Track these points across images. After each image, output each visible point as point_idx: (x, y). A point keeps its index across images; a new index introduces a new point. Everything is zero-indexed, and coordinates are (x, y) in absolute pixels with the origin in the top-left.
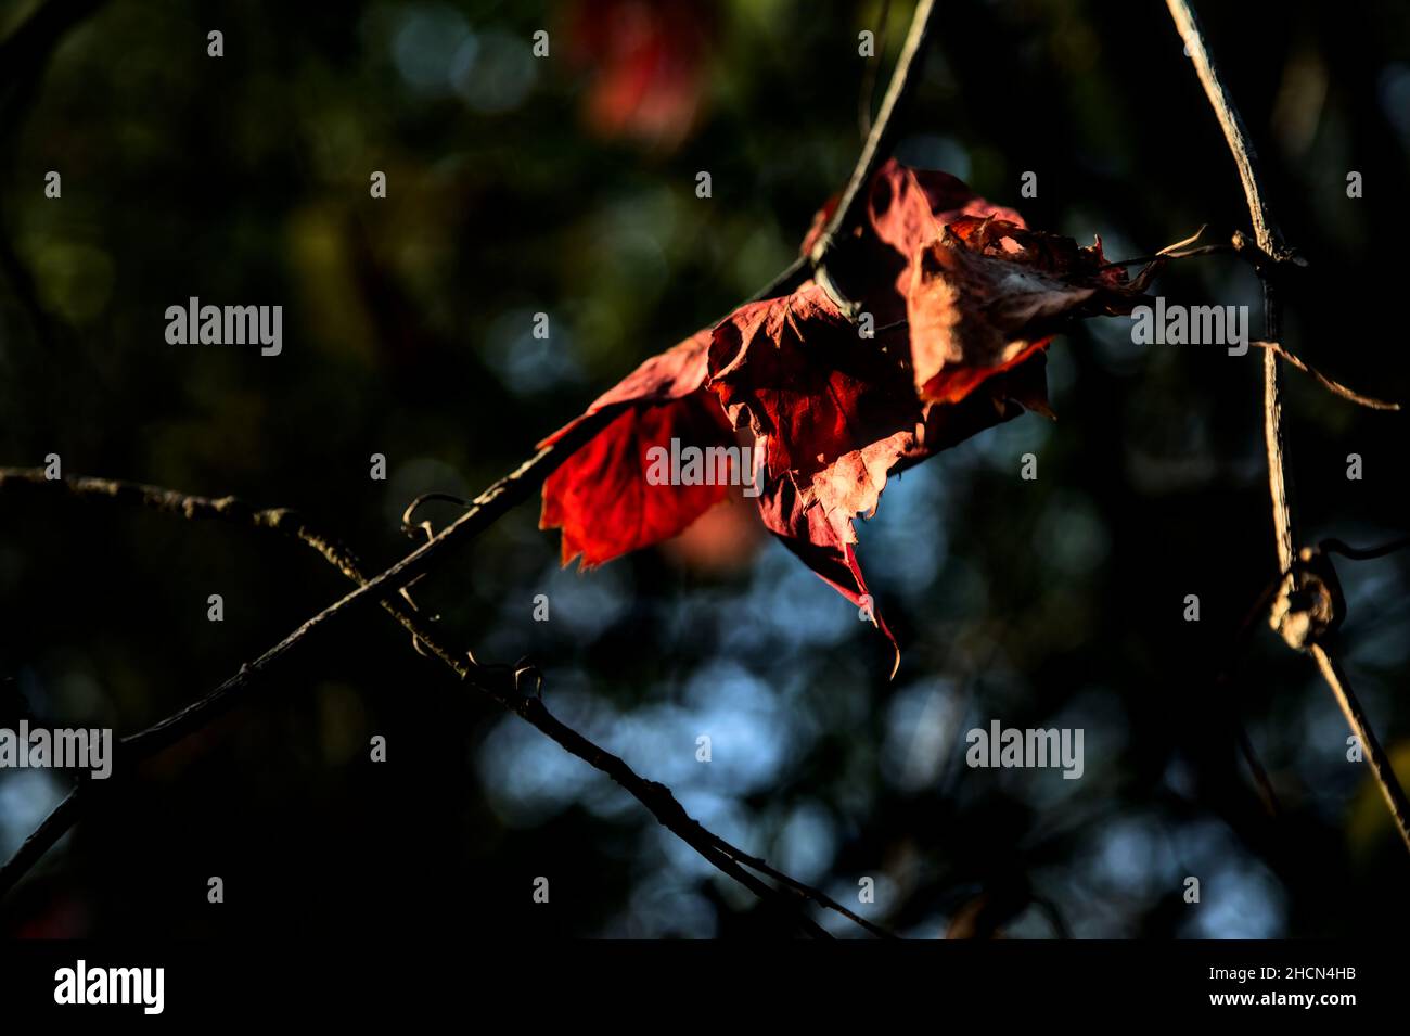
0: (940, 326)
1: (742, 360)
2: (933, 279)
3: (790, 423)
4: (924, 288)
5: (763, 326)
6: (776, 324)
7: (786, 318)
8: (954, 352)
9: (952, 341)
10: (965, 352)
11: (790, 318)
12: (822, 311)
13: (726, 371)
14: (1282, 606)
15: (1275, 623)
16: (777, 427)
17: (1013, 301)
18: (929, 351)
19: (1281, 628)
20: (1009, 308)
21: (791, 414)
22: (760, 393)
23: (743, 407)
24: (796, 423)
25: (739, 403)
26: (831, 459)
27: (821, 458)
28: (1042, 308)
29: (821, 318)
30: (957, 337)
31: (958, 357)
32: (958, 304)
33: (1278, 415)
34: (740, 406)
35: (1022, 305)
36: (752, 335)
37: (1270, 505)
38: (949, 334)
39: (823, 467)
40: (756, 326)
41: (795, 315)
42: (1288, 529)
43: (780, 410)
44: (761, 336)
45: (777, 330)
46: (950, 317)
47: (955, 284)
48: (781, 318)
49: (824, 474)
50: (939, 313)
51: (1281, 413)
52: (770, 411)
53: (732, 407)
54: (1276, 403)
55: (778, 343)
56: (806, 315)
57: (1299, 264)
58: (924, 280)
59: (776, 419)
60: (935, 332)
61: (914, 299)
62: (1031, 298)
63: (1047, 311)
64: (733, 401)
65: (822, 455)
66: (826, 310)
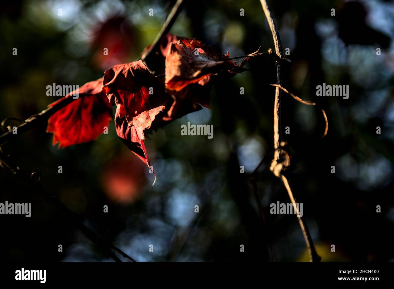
1: (114, 81)
3: (127, 101)
5: (122, 71)
6: (126, 70)
7: (129, 69)
11: (130, 69)
12: (140, 67)
13: (109, 83)
16: (123, 102)
21: (128, 98)
22: (119, 91)
23: (113, 95)
24: (129, 101)
25: (112, 93)
26: (139, 113)
29: (140, 69)
33: (278, 106)
36: (118, 74)
39: (136, 115)
40: (120, 71)
41: (132, 68)
42: (278, 141)
43: (125, 97)
44: (121, 74)
45: (126, 72)
48: (128, 69)
49: (136, 117)
52: (121, 97)
53: (109, 95)
54: (278, 103)
55: (126, 76)
56: (136, 68)
59: (123, 100)
64: (110, 93)
65: (136, 112)
66: (142, 67)
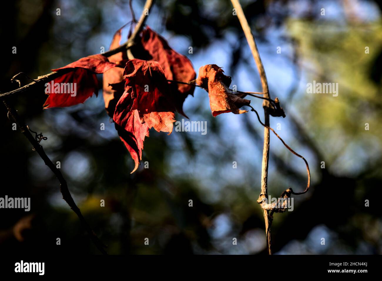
1: (134, 75)
5: (141, 67)
6: (145, 68)
7: (148, 68)
11: (150, 68)
12: (159, 70)
13: (130, 75)
16: (137, 97)
21: (142, 95)
22: (137, 86)
23: (131, 88)
24: (142, 98)
26: (149, 112)
27: (147, 110)
34: (130, 87)
36: (138, 68)
39: (147, 113)
41: (151, 68)
44: (140, 70)
45: (145, 70)
49: (147, 115)
52: (138, 91)
53: (128, 87)
55: (145, 74)
56: (154, 69)
59: (138, 94)
64: (129, 85)
66: (160, 70)
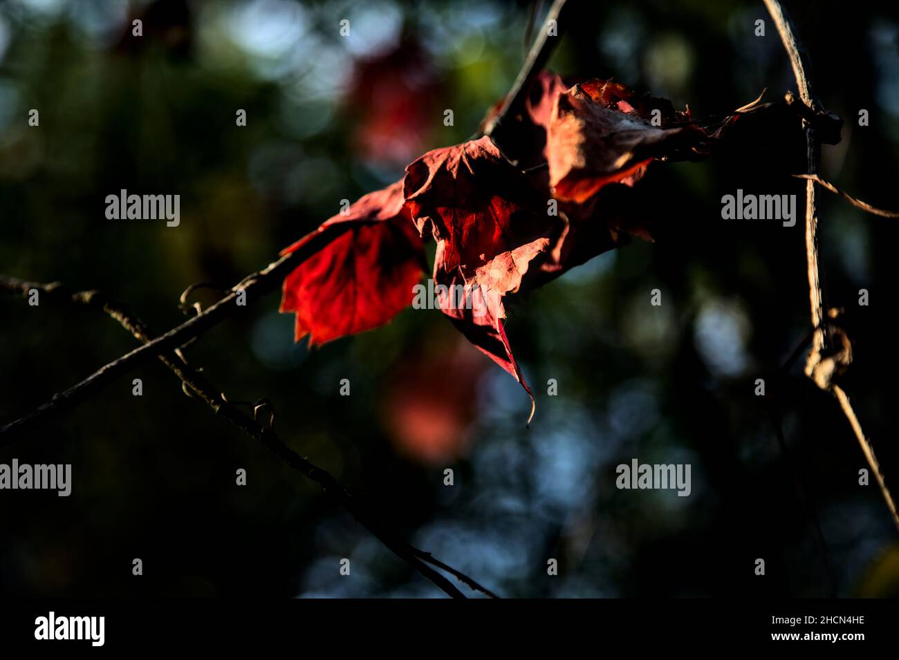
0: (570, 145)
1: (428, 187)
2: (566, 115)
3: (461, 231)
4: (560, 121)
5: (445, 163)
6: (454, 162)
7: (461, 158)
8: (579, 161)
9: (578, 154)
10: (588, 161)
11: (464, 157)
12: (487, 152)
13: (416, 194)
14: (815, 358)
15: (809, 371)
16: (452, 234)
17: (623, 134)
18: (561, 162)
19: (813, 374)
20: (621, 139)
21: (462, 225)
22: (440, 210)
23: (428, 219)
24: (465, 232)
25: (425, 216)
26: (490, 258)
27: (482, 257)
28: (645, 139)
29: (486, 157)
30: (582, 152)
31: (582, 164)
32: (583, 131)
33: (815, 225)
34: (425, 219)
35: (630, 137)
36: (436, 170)
37: (808, 288)
38: (576, 150)
39: (484, 263)
40: (439, 163)
41: (468, 156)
42: (820, 305)
43: (454, 222)
44: (443, 170)
45: (454, 166)
46: (577, 139)
47: (582, 118)
48: (458, 157)
49: (484, 268)
50: (569, 136)
51: (818, 224)
52: (447, 222)
53: (420, 220)
54: (814, 217)
55: (455, 176)
56: (476, 155)
57: (834, 118)
58: (559, 116)
59: (451, 229)
60: (565, 149)
61: (552, 130)
62: (638, 133)
63: (649, 141)
64: (421, 215)
65: (483, 255)
66: (490, 152)
